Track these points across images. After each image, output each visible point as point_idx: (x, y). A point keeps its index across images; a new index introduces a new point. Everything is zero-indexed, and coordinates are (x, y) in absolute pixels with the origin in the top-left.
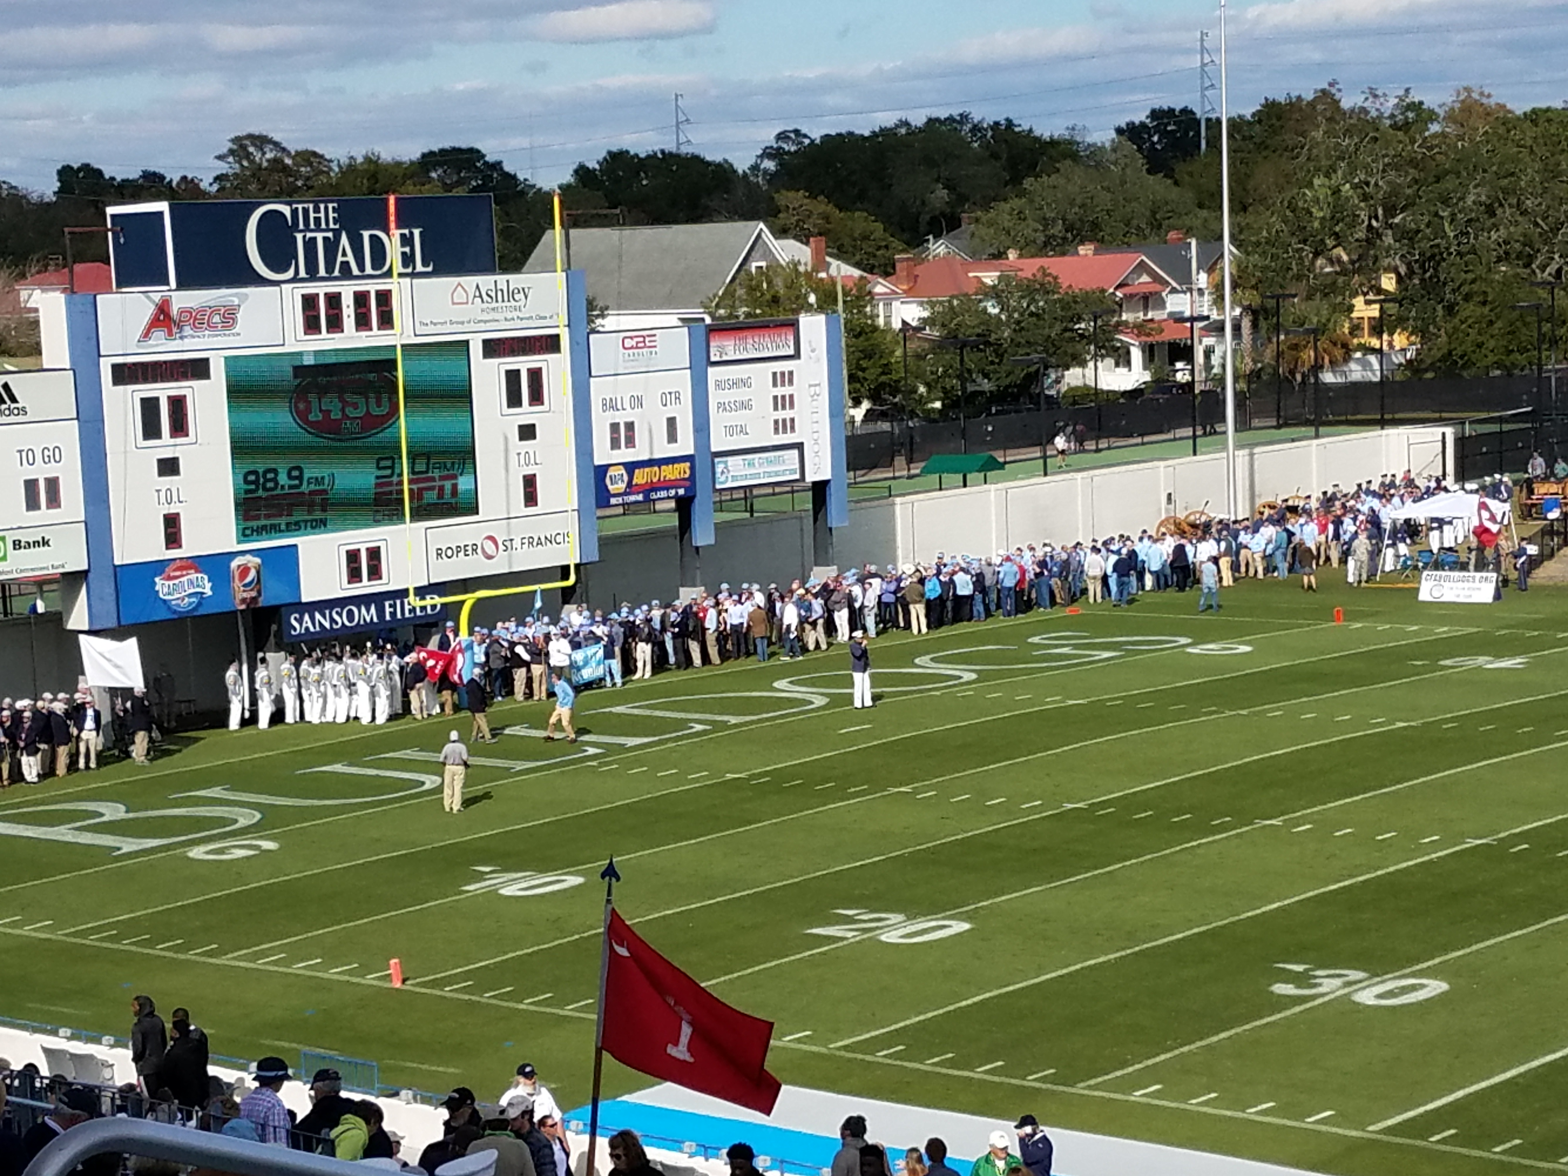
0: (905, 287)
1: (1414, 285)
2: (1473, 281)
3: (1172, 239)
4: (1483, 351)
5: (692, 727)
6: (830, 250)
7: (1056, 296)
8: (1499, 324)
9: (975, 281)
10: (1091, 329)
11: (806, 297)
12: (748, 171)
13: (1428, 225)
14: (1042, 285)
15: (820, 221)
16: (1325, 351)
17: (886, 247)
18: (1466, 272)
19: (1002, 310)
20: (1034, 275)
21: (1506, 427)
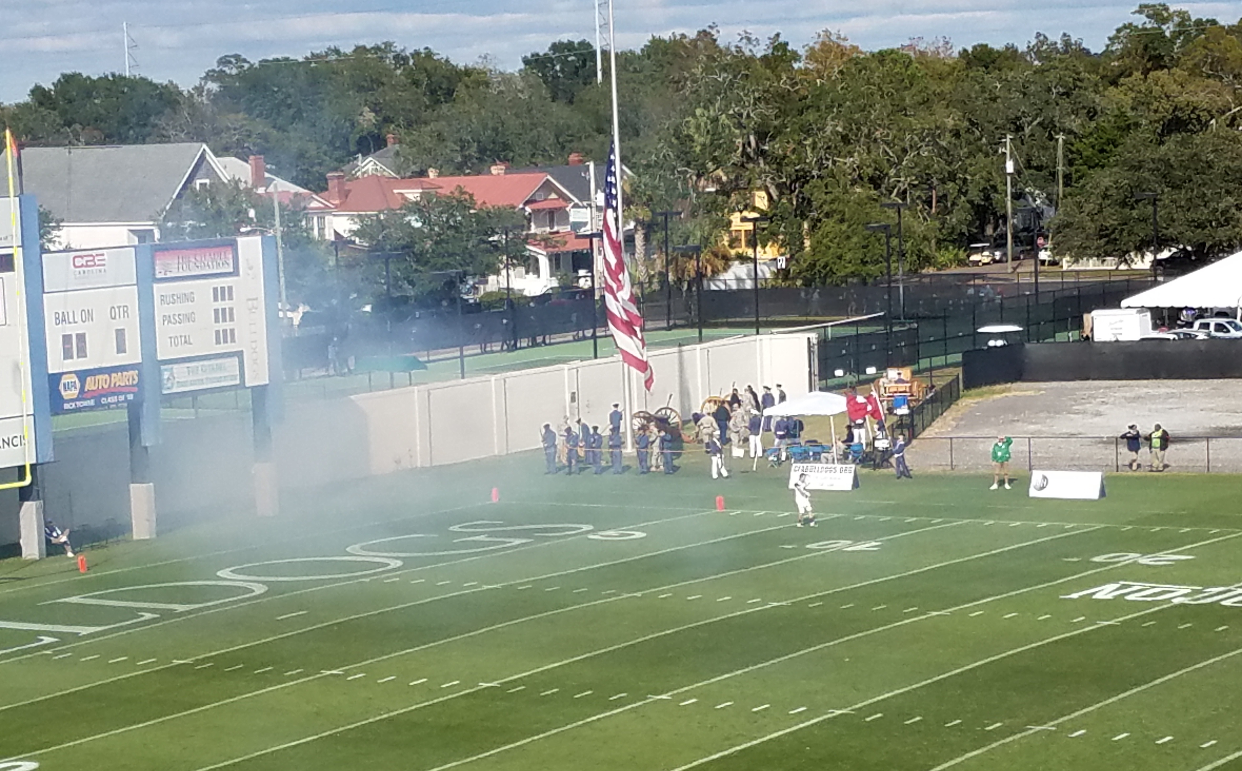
0: (337, 202)
1: (783, 204)
2: (832, 202)
3: (574, 161)
4: (843, 262)
5: (142, 616)
6: (268, 166)
7: (472, 211)
8: (855, 239)
9: (399, 197)
10: (504, 242)
11: (247, 213)
12: (193, 92)
13: (794, 151)
14: (459, 202)
15: (259, 141)
16: (708, 261)
17: (320, 164)
18: (826, 193)
19: (424, 223)
20: (452, 193)
21: (862, 330)
